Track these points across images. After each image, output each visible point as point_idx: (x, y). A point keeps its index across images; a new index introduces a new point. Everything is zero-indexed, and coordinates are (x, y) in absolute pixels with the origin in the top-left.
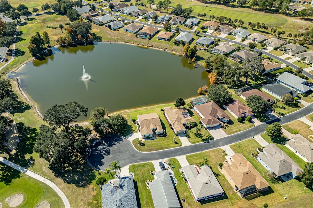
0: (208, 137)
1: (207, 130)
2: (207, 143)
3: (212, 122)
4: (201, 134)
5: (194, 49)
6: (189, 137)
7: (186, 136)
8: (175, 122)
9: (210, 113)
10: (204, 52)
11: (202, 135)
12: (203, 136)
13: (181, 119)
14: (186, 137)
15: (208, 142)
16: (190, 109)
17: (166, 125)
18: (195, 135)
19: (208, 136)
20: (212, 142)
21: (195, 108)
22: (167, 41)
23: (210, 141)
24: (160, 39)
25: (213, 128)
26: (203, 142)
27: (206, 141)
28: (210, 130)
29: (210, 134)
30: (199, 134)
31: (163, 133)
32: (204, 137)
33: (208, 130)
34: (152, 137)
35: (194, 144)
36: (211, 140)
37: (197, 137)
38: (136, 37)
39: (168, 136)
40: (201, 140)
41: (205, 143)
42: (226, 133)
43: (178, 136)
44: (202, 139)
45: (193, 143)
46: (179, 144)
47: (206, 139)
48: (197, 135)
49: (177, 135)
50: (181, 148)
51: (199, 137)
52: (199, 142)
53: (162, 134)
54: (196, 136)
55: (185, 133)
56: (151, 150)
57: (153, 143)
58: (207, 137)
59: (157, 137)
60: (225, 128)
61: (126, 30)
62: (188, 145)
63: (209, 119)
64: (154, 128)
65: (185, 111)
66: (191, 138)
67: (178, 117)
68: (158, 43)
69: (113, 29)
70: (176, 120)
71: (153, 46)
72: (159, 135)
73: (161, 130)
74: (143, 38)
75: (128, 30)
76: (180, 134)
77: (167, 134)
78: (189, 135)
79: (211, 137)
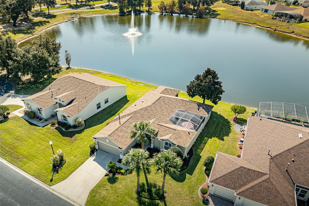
1: (206, 203)
4: (162, 199)
6: (112, 180)
11: (161, 205)
16: (232, 122)
18: (141, 187)
30: (158, 194)
31: (75, 127)
37: (135, 196)
39: (73, 139)
43: (92, 154)
48: (146, 194)
49: (93, 151)
53: (68, 127)
54: (138, 193)
59: (49, 126)
61: (265, 10)
62: (68, 198)
63: (245, 168)
64: (63, 101)
65: (197, 110)
66: (110, 185)
67: (148, 108)
68: (307, 29)
69: (247, 8)
70: (135, 112)
71: (293, 32)
72: (59, 123)
73: (70, 114)
74: (282, 21)
75: (267, 10)
76: (107, 154)
77: (82, 134)
78: (122, 175)
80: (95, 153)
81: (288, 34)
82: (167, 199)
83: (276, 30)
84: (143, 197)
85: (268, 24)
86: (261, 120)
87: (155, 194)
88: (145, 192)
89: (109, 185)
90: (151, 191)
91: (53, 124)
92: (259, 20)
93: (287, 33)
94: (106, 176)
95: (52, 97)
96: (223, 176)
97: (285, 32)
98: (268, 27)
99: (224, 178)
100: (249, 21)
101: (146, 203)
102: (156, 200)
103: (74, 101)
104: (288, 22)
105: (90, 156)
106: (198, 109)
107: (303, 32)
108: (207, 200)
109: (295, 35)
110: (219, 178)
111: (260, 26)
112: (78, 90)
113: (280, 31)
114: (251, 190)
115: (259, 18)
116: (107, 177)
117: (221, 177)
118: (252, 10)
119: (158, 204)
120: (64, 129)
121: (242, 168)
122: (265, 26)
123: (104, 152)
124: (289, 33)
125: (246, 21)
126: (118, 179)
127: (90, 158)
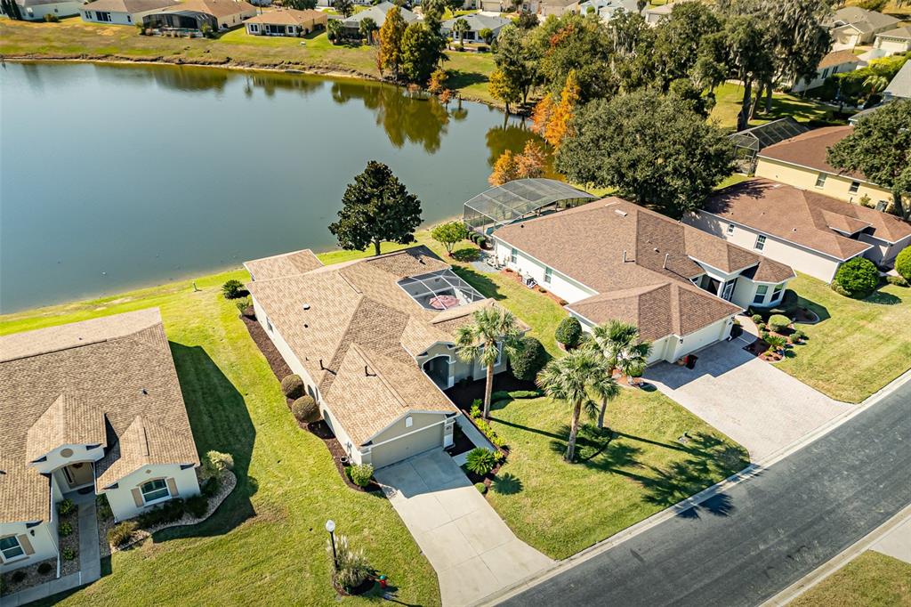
0: (694, 452)
1: (651, 388)
2: (703, 514)
3: (675, 315)
4: (611, 434)
5: (426, 28)
6: (510, 486)
7: (474, 478)
8: (342, 349)
9: (631, 255)
10: (480, 58)
11: (624, 441)
12: (633, 444)
13: (398, 321)
14: (471, 492)
15: (719, 505)
17: (262, 404)
18: (559, 449)
19: (688, 444)
20: (756, 494)
21: (501, 252)
22: (299, 36)
23: (726, 486)
24: (264, 34)
25: (691, 364)
26: (667, 515)
27: (687, 492)
28: (675, 385)
29: (693, 420)
30: (596, 433)
31: (210, 486)
32: (657, 460)
33: (660, 386)
34: (45, 568)
35: (579, 559)
36: (727, 473)
37: (580, 468)
38: (143, 33)
39: (263, 513)
40: (636, 491)
41: (690, 513)
42: (815, 387)
43: (381, 493)
44: (647, 482)
45: (558, 545)
46: (409, 595)
47: (681, 469)
48: (585, 451)
49: (370, 487)
51: (605, 467)
52: (617, 520)
53: (194, 504)
54: (575, 458)
55: (454, 451)
58: (680, 448)
59: (118, 556)
60: (792, 355)
61: (98, 14)
62: (514, 588)
63: (645, 294)
64: (88, 448)
65: (423, 266)
66: (522, 494)
67: (366, 306)
68: (252, 47)
69: (31, 15)
70: (347, 333)
71: (228, 60)
72: (146, 520)
73: (181, 457)
74: (176, 36)
75: (105, 14)
76: (404, 464)
77: (260, 486)
78: (501, 464)
79: (713, 445)
80: (381, 485)
81: (222, 66)
82: (614, 428)
83: (181, 62)
84: (592, 457)
85: (145, 50)
86: (522, 226)
87: (597, 438)
88: (580, 448)
89: (522, 497)
91: (125, 543)
92: (109, 44)
93: (216, 63)
94: (485, 493)
97: (210, 63)
98: (154, 58)
100: (86, 52)
101: (610, 460)
102: (608, 443)
103: (118, 426)
104: (193, 37)
105: (386, 498)
106: (421, 261)
107: (250, 55)
108: (645, 384)
109: (239, 64)
111: (128, 59)
112: (70, 390)
113: (196, 63)
114: (685, 317)
115: (105, 40)
116: (491, 493)
118: (54, 20)
119: (620, 444)
120: (188, 521)
122: (145, 57)
123: (392, 468)
124: (221, 64)
125: (74, 54)
126: (513, 477)
127: (392, 501)
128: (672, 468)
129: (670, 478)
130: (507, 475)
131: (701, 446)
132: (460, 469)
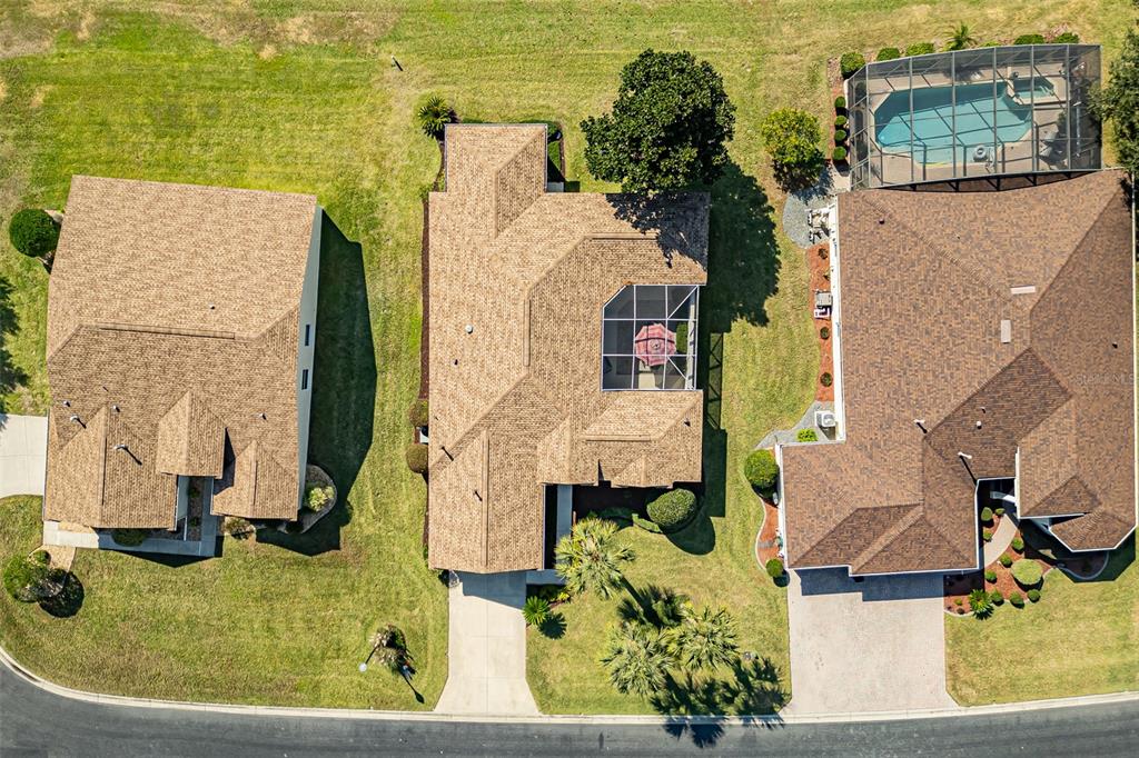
0: (742, 675)
1: (783, 581)
2: (686, 738)
3: (877, 547)
6: (553, 628)
8: (472, 433)
13: (551, 412)
15: (706, 734)
18: (625, 612)
19: (747, 664)
20: (749, 741)
23: (733, 721)
26: (660, 720)
27: (693, 709)
29: (779, 643)
33: (795, 584)
35: (558, 719)
36: (745, 711)
39: (346, 549)
41: (674, 729)
43: (447, 580)
44: (670, 685)
45: (551, 702)
46: (421, 682)
47: (711, 687)
50: (409, 730)
56: (122, 680)
57: (165, 601)
58: (733, 665)
59: (229, 541)
60: (984, 614)
63: (866, 509)
66: (557, 642)
70: (485, 418)
77: (353, 518)
78: (563, 603)
79: (766, 679)
87: (669, 618)
89: (554, 646)
90: (655, 613)
94: (529, 624)
95: (140, 463)
96: (819, 543)
99: (821, 548)
103: (236, 446)
105: (448, 586)
110: (808, 552)
114: (884, 554)
116: (535, 626)
117: (813, 548)
121: (860, 513)
126: (563, 620)
127: (451, 591)
128: (706, 682)
129: (692, 691)
130: (560, 615)
131: (754, 674)
132: (525, 587)
